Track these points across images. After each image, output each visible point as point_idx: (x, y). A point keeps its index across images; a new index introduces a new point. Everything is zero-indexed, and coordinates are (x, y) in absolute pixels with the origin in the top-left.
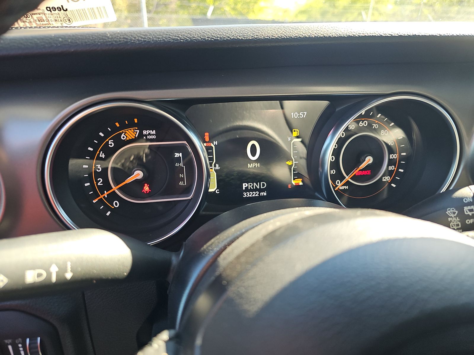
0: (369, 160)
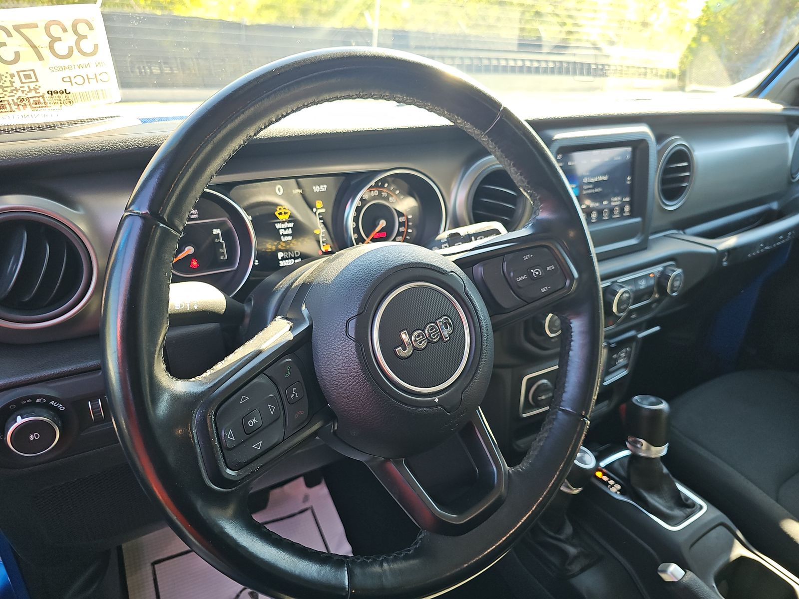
0: (383, 223)
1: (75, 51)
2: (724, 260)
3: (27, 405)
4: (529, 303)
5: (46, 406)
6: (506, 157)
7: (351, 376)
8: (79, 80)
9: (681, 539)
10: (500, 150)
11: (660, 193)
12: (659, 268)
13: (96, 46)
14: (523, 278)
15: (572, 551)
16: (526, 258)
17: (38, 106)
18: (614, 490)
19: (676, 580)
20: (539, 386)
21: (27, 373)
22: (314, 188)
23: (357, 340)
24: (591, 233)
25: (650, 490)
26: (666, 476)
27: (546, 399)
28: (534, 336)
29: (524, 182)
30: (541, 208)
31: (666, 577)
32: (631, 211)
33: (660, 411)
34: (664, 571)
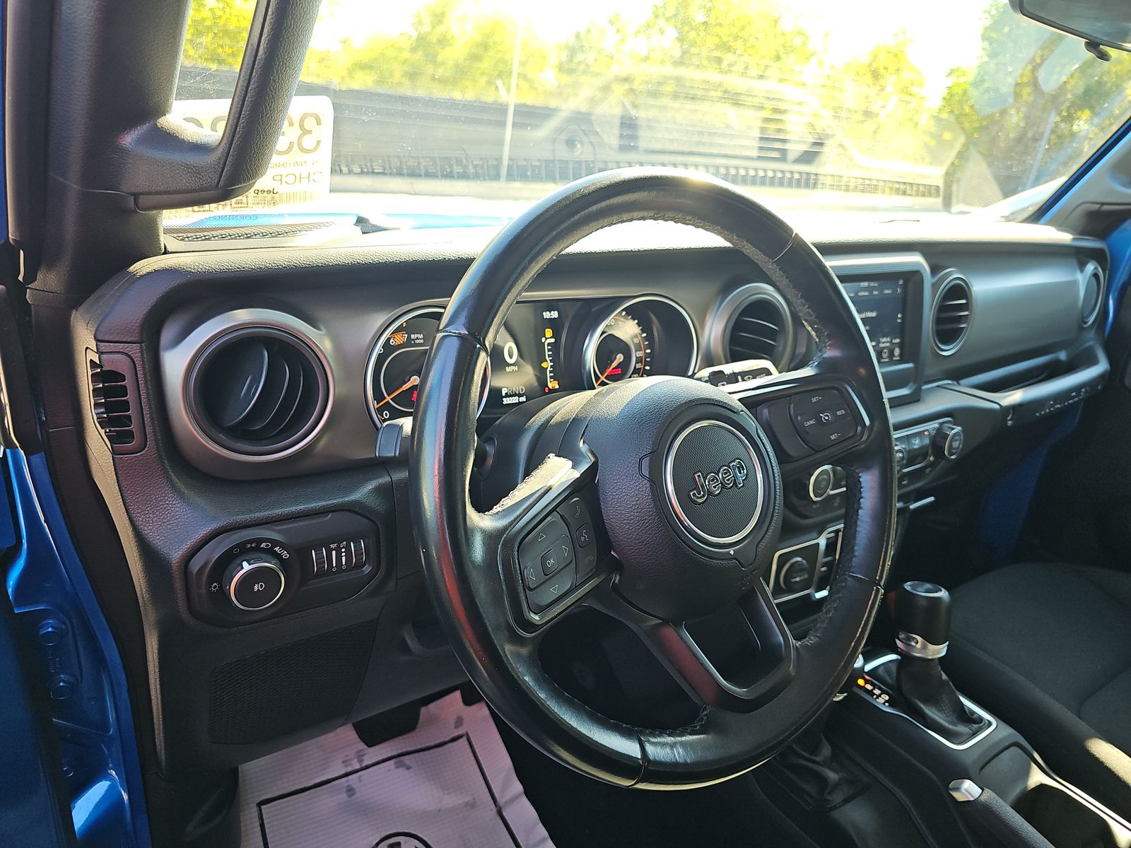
0: (620, 358)
1: (296, 147)
2: (1009, 418)
3: (252, 549)
4: (817, 452)
5: (270, 552)
6: (793, 288)
7: (645, 519)
8: (291, 179)
9: (969, 760)
10: (787, 280)
11: (935, 335)
12: (934, 425)
13: (319, 142)
14: (812, 422)
15: (833, 776)
16: (814, 400)
17: (240, 205)
18: (882, 701)
19: (972, 799)
20: (793, 565)
21: (251, 511)
22: (544, 313)
23: (651, 480)
24: (883, 374)
25: (926, 701)
26: (945, 683)
27: (801, 581)
28: (794, 500)
29: (811, 316)
30: (829, 346)
31: (959, 797)
32: (901, 355)
33: (938, 598)
34: (957, 789)
